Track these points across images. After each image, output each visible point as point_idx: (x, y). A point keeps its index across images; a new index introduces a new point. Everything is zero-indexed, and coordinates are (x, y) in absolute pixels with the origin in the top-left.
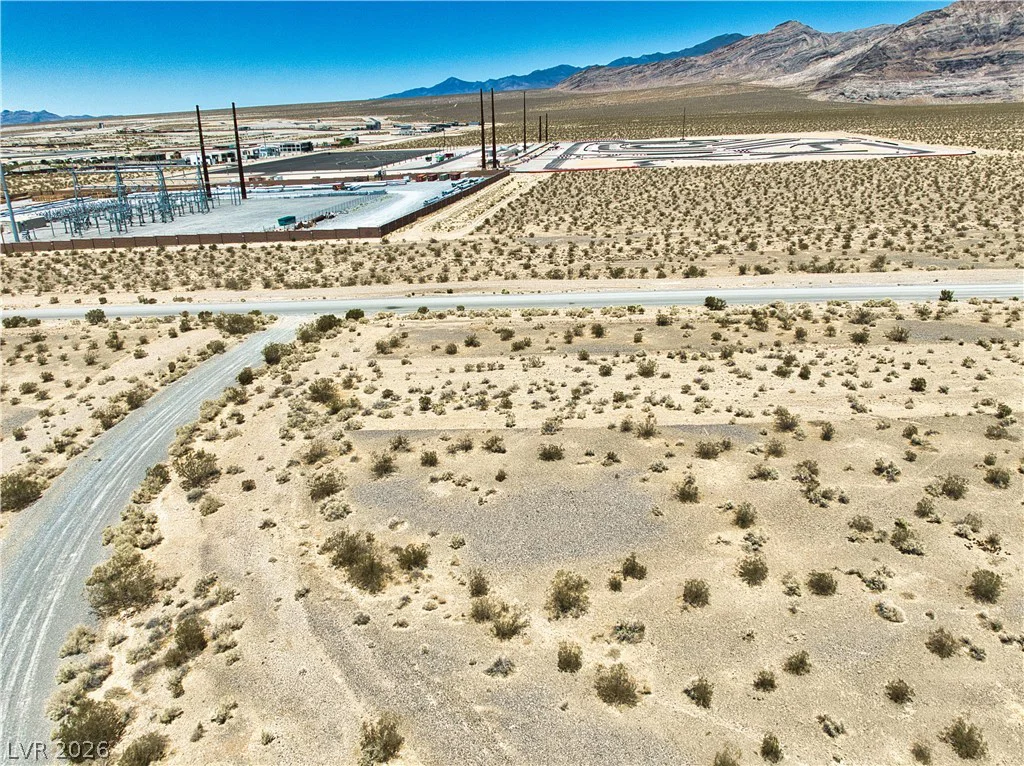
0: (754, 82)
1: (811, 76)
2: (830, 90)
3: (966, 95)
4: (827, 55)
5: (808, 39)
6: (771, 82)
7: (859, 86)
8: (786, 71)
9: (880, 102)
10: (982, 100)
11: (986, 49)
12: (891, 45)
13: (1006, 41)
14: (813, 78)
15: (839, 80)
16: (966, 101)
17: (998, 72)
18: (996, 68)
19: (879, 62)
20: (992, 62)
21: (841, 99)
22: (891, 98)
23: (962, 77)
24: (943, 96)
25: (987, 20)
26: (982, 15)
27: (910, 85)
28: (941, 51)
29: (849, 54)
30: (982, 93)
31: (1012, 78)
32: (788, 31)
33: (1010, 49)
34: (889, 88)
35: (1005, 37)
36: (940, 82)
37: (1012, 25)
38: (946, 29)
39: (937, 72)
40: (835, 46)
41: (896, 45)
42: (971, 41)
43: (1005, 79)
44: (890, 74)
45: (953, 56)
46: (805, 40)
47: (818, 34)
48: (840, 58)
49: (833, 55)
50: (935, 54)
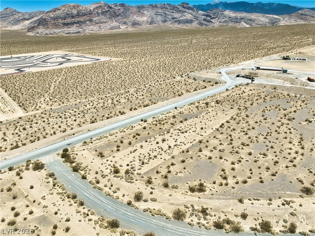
0: (3, 29)
1: (23, 26)
2: (33, 32)
3: (74, 33)
4: (25, 19)
5: (17, 14)
6: (9, 28)
7: (42, 31)
8: (13, 25)
9: (50, 35)
10: (78, 34)
11: (73, 20)
12: (47, 18)
13: (78, 17)
14: (24, 27)
15: (35, 29)
16: (74, 35)
17: (79, 26)
18: (78, 25)
19: (45, 23)
20: (76, 23)
21: (38, 35)
22: (53, 34)
23: (70, 28)
24: (68, 33)
25: (71, 11)
26: (69, 10)
27: (57, 30)
28: (62, 20)
29: (33, 20)
30: (78, 32)
31: (83, 28)
32: (8, 11)
33: (80, 20)
34: (52, 31)
35: (77, 16)
36: (66, 29)
37: (78, 13)
38: (61, 13)
39: (63, 26)
40: (27, 17)
41: (48, 18)
42: (69, 17)
43: (81, 28)
44: (50, 27)
45: (66, 21)
46: (16, 14)
47: (20, 13)
48: (30, 21)
49: (28, 19)
50: (60, 21)
